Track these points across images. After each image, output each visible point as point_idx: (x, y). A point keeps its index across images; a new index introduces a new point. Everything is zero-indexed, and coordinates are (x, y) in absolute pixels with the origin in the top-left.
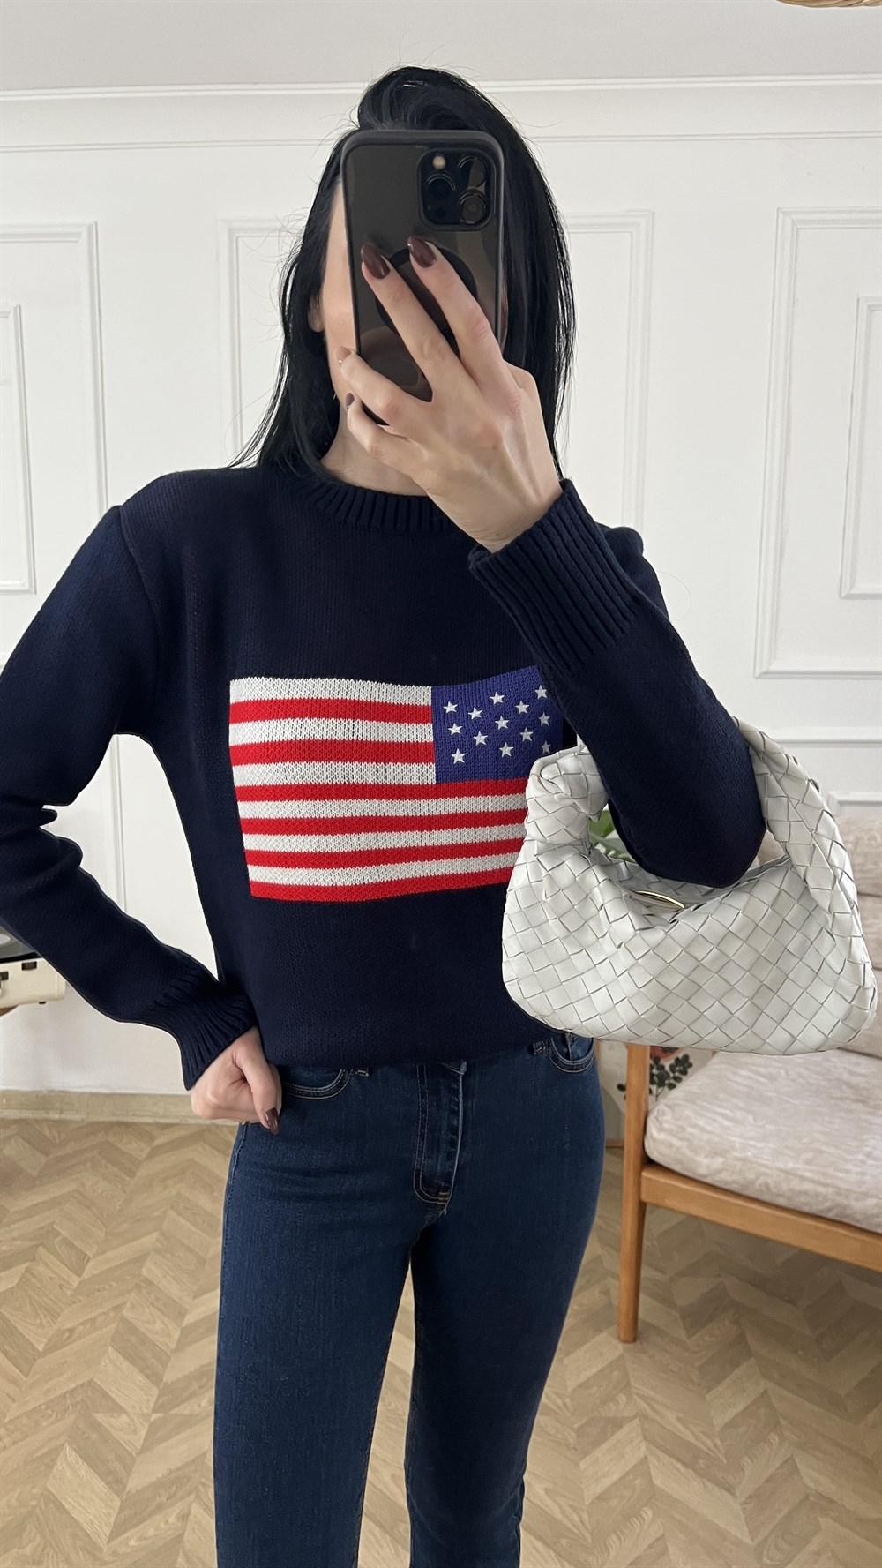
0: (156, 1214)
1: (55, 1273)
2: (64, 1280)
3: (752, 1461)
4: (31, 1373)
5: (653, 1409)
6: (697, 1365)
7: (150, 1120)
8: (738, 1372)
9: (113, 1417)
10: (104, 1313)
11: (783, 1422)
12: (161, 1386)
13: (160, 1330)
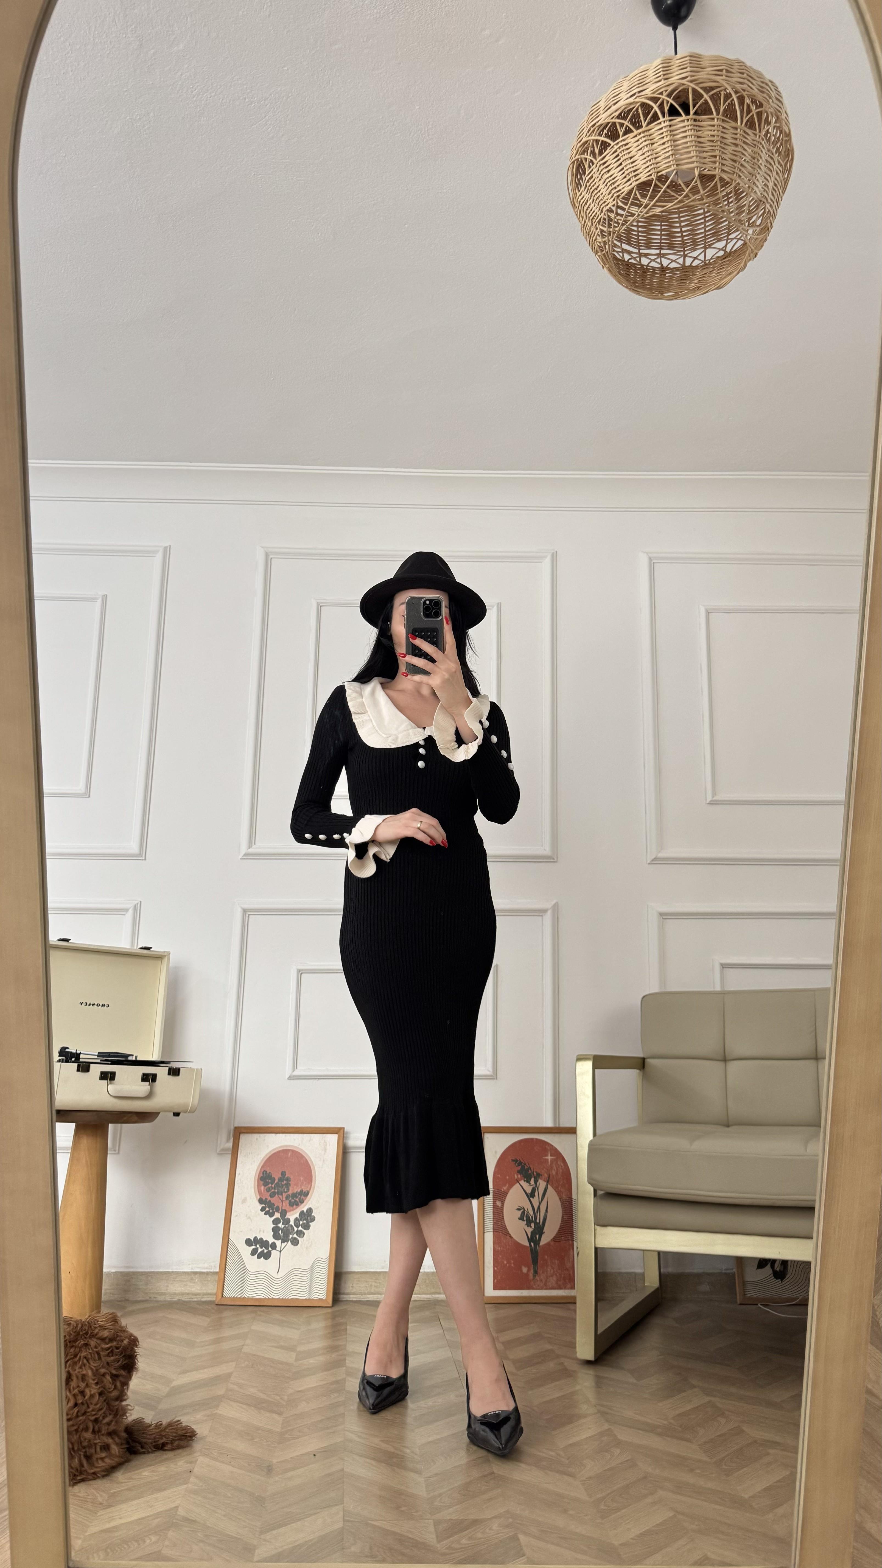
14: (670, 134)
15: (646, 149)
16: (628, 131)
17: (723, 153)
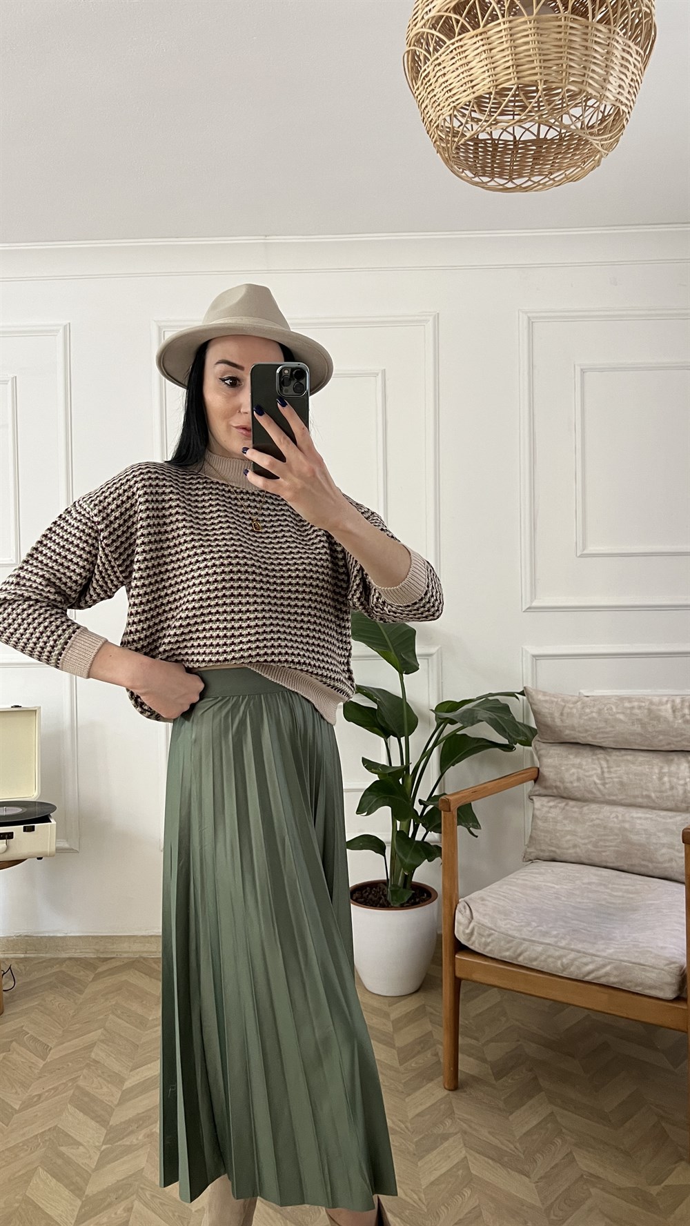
0: (99, 1018)
1: (26, 1059)
2: (33, 1063)
3: (542, 1155)
4: (10, 1124)
5: (471, 1127)
6: (503, 1098)
7: (92, 956)
8: (531, 1102)
9: (72, 1148)
10: (62, 1084)
11: (564, 1130)
12: (108, 1128)
13: (107, 1093)
14: (511, 38)
15: (484, 56)
16: (464, 30)
17: (571, 60)
